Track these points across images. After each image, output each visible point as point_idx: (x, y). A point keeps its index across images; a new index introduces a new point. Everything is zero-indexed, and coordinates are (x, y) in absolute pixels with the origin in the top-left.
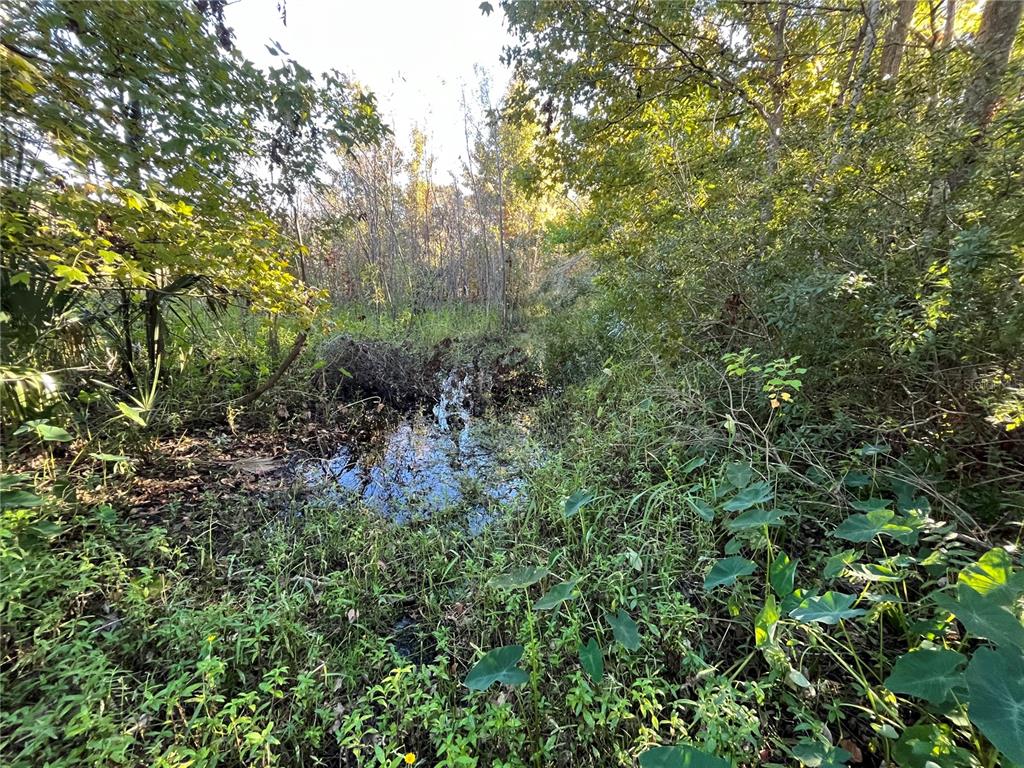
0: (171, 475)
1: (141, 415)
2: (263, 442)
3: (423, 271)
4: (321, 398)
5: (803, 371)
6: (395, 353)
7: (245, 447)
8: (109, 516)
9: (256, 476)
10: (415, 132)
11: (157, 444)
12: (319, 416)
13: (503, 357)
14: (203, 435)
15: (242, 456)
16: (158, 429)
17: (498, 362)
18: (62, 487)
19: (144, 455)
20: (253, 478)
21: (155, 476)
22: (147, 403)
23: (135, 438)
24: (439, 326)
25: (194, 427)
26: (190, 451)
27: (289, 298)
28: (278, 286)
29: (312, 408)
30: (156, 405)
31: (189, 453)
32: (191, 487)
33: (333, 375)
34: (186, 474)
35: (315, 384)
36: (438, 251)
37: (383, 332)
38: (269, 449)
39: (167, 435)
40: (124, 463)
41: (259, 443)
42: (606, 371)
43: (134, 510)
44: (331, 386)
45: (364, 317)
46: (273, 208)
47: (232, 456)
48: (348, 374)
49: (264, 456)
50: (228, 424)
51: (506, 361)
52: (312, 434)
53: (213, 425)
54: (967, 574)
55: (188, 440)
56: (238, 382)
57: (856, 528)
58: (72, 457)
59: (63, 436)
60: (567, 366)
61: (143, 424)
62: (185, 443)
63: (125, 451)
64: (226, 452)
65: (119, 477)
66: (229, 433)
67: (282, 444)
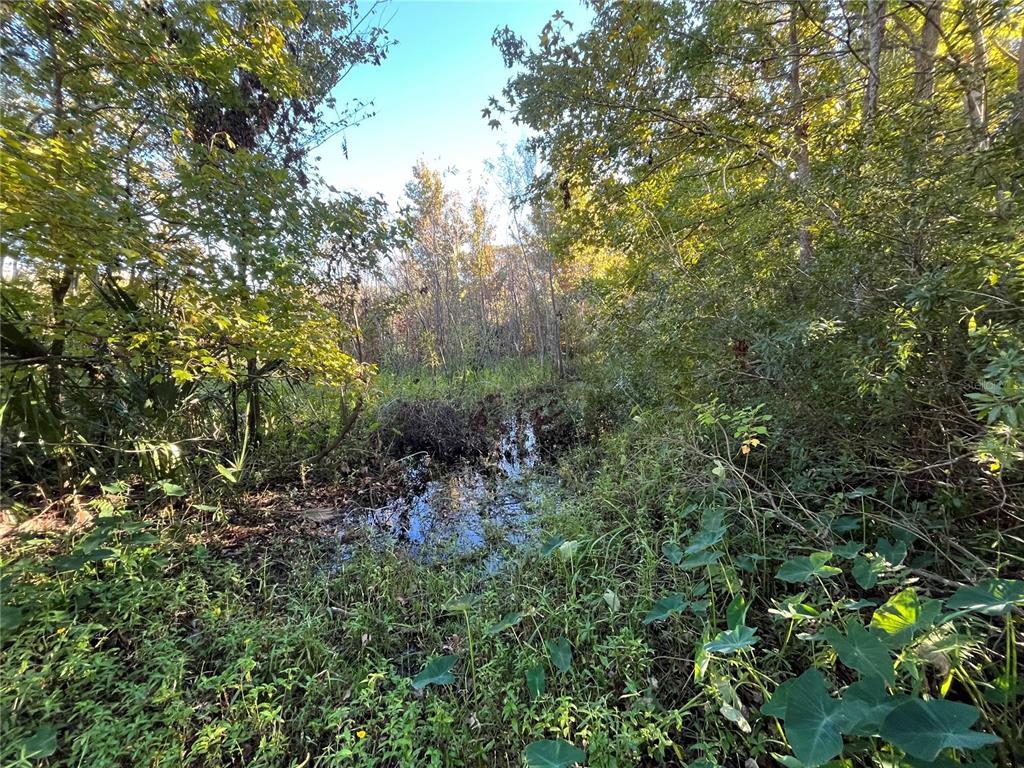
0: (254, 523)
1: (234, 474)
2: (327, 494)
4: (376, 455)
5: (768, 417)
7: (312, 499)
8: (203, 554)
9: (318, 523)
10: (475, 207)
11: (247, 498)
12: (375, 469)
14: (283, 489)
15: (310, 507)
16: (246, 484)
18: (178, 533)
19: (235, 505)
20: (315, 525)
21: (243, 523)
22: (238, 465)
23: (228, 495)
24: (493, 381)
25: (275, 482)
26: (271, 503)
27: (347, 373)
28: (336, 364)
29: (368, 462)
30: (246, 465)
32: (267, 533)
33: (387, 437)
34: (264, 521)
35: (373, 442)
38: (331, 501)
39: (254, 491)
40: (219, 514)
41: (324, 496)
42: (636, 418)
43: (224, 551)
44: (386, 443)
45: (418, 380)
47: (302, 506)
48: (399, 432)
49: (326, 507)
50: (300, 480)
51: (545, 412)
52: (367, 486)
53: (291, 481)
54: (881, 614)
55: (271, 494)
56: (315, 443)
57: (797, 569)
58: (186, 508)
59: (179, 492)
61: (234, 480)
62: (267, 496)
63: (223, 503)
64: (297, 504)
65: (218, 525)
66: (300, 487)
67: (342, 496)
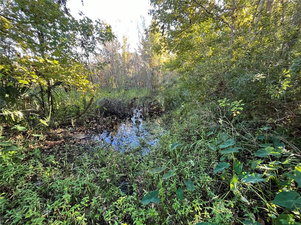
0: (56, 140)
1: (47, 122)
2: (82, 130)
3: (127, 78)
4: (98, 116)
5: (243, 104)
6: (120, 102)
7: (77, 131)
8: (38, 152)
9: (80, 139)
10: (124, 37)
11: (52, 131)
12: (98, 121)
13: (151, 102)
14: (65, 128)
15: (76, 134)
16: (52, 126)
17: (150, 104)
18: (25, 144)
19: (48, 134)
20: (79, 140)
21: (51, 140)
22: (48, 119)
23: (45, 129)
24: (132, 94)
25: (62, 126)
26: (61, 132)
27: (88, 87)
28: (84, 84)
29: (96, 119)
30: (51, 119)
31: (61, 133)
32: (62, 143)
33: (102, 110)
34: (60, 139)
35: (97, 112)
36: (132, 72)
37: (116, 96)
38: (84, 131)
39: (54, 128)
40: (42, 137)
41: (81, 130)
42: (182, 106)
43: (45, 150)
44: (101, 113)
45: (110, 92)
46: (83, 61)
47: (73, 134)
48: (106, 109)
49: (82, 134)
50: (72, 125)
51: (152, 104)
52: (96, 127)
53: (68, 125)
54: (298, 167)
55: (60, 129)
56: (75, 112)
57: (261, 153)
58: (28, 135)
59: (25, 129)
60: (171, 105)
61: (47, 125)
62: (60, 130)
63: (43, 133)
64: (71, 133)
65: (41, 141)
66: (72, 127)
67: (87, 130)
